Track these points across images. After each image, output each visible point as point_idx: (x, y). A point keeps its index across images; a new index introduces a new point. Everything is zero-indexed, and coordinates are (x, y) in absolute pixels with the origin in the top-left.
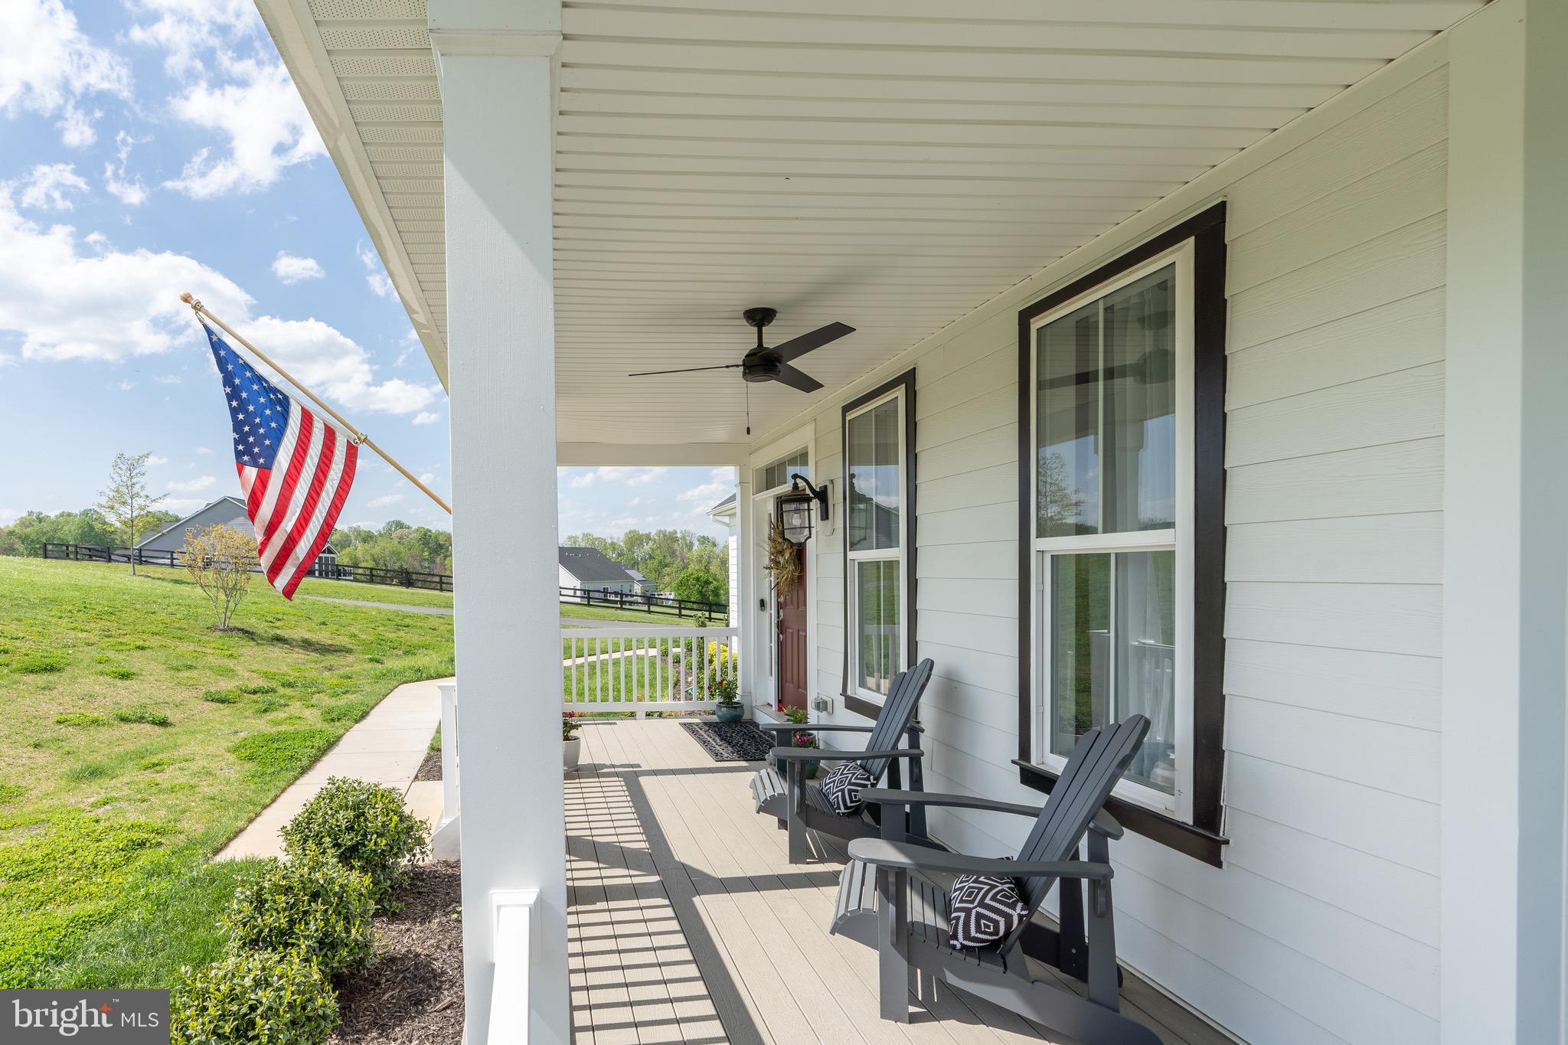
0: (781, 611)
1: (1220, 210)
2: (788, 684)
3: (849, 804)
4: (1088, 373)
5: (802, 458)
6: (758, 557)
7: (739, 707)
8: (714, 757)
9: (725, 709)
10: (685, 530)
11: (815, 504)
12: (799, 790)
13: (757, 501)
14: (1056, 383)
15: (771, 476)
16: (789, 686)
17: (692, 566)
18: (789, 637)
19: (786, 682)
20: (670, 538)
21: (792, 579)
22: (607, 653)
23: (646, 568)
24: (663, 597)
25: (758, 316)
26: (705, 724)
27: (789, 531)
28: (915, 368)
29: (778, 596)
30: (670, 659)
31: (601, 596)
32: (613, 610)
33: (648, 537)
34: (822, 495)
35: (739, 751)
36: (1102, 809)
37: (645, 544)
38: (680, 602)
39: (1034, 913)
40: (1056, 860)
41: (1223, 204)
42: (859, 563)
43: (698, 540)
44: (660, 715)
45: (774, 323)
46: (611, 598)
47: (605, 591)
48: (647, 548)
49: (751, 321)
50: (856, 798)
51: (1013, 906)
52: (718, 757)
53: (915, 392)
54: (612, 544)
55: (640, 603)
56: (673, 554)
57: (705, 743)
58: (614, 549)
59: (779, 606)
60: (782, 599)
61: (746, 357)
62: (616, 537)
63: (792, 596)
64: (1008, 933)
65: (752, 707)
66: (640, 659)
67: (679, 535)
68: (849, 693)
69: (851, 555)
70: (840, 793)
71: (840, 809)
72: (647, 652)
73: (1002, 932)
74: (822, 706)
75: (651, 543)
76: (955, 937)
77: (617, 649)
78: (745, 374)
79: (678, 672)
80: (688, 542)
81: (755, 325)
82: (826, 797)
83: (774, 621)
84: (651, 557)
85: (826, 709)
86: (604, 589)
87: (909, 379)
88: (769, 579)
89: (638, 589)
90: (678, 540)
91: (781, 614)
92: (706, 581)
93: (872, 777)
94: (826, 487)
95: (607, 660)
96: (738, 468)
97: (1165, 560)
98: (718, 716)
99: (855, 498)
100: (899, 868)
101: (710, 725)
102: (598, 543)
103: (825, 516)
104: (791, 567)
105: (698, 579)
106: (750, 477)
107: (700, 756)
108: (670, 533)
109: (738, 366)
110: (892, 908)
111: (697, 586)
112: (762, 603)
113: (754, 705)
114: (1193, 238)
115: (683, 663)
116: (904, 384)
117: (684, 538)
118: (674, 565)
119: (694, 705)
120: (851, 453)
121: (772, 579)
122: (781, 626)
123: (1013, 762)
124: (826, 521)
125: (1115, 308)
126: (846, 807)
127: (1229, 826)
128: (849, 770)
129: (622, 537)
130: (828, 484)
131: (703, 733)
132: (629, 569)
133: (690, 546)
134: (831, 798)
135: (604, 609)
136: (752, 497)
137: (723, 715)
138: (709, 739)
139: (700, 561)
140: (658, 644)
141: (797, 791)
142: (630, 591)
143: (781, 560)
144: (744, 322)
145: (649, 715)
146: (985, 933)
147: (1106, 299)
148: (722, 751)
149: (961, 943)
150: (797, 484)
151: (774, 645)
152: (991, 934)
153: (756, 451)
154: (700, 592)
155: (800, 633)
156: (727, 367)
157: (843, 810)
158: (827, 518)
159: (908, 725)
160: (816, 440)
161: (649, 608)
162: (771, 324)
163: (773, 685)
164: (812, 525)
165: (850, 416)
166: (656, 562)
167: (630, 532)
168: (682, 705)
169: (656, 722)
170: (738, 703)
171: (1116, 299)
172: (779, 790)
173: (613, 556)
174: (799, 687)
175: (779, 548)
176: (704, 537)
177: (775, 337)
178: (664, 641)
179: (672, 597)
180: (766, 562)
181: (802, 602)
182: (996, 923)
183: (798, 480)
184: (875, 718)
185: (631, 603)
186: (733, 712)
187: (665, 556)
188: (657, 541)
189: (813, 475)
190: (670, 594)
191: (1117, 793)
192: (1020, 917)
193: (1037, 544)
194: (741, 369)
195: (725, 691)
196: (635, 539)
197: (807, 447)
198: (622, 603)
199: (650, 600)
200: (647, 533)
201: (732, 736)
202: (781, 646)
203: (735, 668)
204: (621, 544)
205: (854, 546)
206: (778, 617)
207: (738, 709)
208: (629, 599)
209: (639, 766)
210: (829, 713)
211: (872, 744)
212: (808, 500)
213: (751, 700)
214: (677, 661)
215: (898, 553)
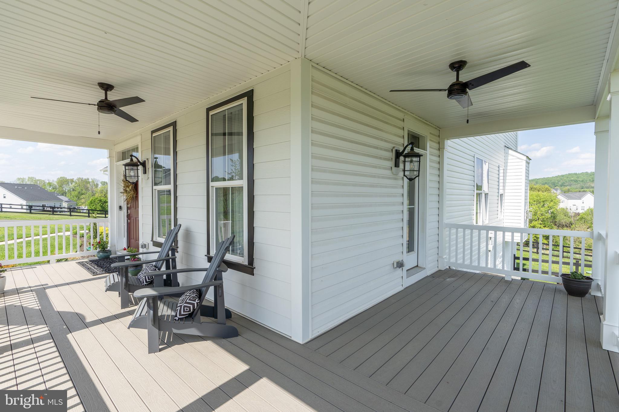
0: (129, 210)
1: (252, 91)
2: (132, 240)
3: (148, 281)
4: (232, 133)
5: (136, 149)
6: (118, 188)
7: (109, 252)
8: (92, 274)
9: (101, 253)
10: (94, 179)
11: (140, 168)
12: (125, 279)
13: (118, 165)
14: (217, 135)
15: (124, 155)
16: (133, 241)
17: (97, 195)
18: (132, 220)
19: (131, 239)
20: (87, 182)
21: (133, 197)
22: (39, 235)
23: (71, 195)
24: (81, 208)
25: (105, 87)
26: (90, 261)
27: (128, 177)
28: (176, 121)
29: (128, 204)
30: (78, 236)
31: (41, 208)
32: (47, 215)
33: (72, 181)
34: (144, 164)
35: (106, 270)
36: (222, 263)
37: (70, 184)
38: (89, 210)
39: (203, 300)
40: (208, 282)
41: (253, 90)
42: (158, 190)
43: (101, 183)
44: (66, 260)
45: (113, 91)
46: (48, 209)
47: (44, 206)
48: (72, 186)
49: (101, 88)
50: (150, 278)
51: (195, 301)
52: (94, 273)
53: (176, 129)
54: (49, 183)
55: (67, 212)
56: (87, 189)
57: (88, 269)
58: (50, 186)
59: (128, 208)
60: (129, 206)
61: (99, 102)
62: (52, 180)
63: (133, 204)
64: (194, 309)
65: (115, 251)
66: (61, 237)
67: (90, 180)
68: (154, 240)
69: (155, 187)
70: (144, 277)
71: (144, 283)
72: (64, 234)
73: (192, 311)
74: (144, 246)
75: (73, 184)
76: (176, 316)
77: (46, 233)
78: (98, 109)
79: (83, 241)
80: (95, 184)
81: (104, 90)
82: (139, 280)
83: (126, 214)
84: (74, 190)
85: (145, 247)
86: (42, 205)
87: (174, 124)
88: (124, 197)
89: (65, 205)
90: (90, 183)
91: (129, 212)
92: (105, 201)
93: (157, 269)
94: (145, 161)
95: (39, 239)
96: (108, 150)
97: (241, 189)
98: (98, 257)
99: (156, 166)
100: (154, 296)
101: (92, 261)
102: (39, 183)
103: (145, 172)
104: (132, 192)
105: (100, 201)
106: (114, 154)
107: (86, 274)
108: (85, 179)
109: (95, 105)
110: (152, 312)
111: (100, 204)
112: (120, 208)
113: (117, 250)
114: (246, 97)
115: (86, 237)
116: (172, 126)
117: (93, 182)
118: (87, 194)
119: (85, 253)
120: (155, 150)
121: (125, 197)
122: (129, 217)
123: (205, 256)
124: (145, 175)
125: (233, 113)
126: (146, 282)
127: (256, 264)
128: (149, 268)
129: (55, 180)
130: (146, 160)
131: (88, 265)
132: (60, 195)
133: (97, 186)
134: (141, 280)
135: (41, 215)
136: (115, 163)
137: (101, 256)
138: (91, 267)
139: (102, 193)
140: (71, 229)
141: (124, 279)
142: (60, 206)
143: (128, 189)
144: (98, 87)
145: (59, 261)
146: (186, 312)
147: (228, 110)
148: (97, 271)
149: (178, 318)
150: (132, 159)
151: (126, 224)
152: (188, 312)
153: (117, 144)
154: (102, 206)
155: (137, 219)
156: (89, 104)
157: (145, 283)
158: (146, 173)
159: (171, 248)
160: (141, 142)
161: (70, 213)
162: (111, 91)
163: (125, 241)
164: (139, 175)
165: (154, 135)
166: (76, 193)
167: (61, 178)
168: (79, 254)
169: (63, 264)
170: (108, 250)
171: (232, 111)
172: (116, 280)
173: (49, 189)
174: (136, 241)
175: (127, 185)
176: (104, 182)
177: (112, 96)
178: (75, 228)
179: (86, 208)
180: (122, 190)
181: (137, 207)
182: (190, 307)
183: (134, 158)
184: (161, 247)
185: (61, 212)
186: (106, 254)
187: (82, 190)
188: (78, 183)
189: (140, 156)
190: (85, 207)
191: (226, 258)
192: (197, 303)
193: (211, 184)
194: (97, 106)
195: (102, 246)
196: (63, 182)
197: (138, 145)
198: (54, 211)
199: (72, 210)
200: (72, 178)
201: (104, 264)
202: (129, 225)
203: (107, 236)
204: (55, 183)
205: (156, 184)
206: (128, 213)
207: (108, 253)
208: (59, 210)
209: (47, 284)
210: (147, 249)
211: (159, 257)
212: (137, 166)
213: (115, 248)
214: (82, 236)
215: (171, 187)
